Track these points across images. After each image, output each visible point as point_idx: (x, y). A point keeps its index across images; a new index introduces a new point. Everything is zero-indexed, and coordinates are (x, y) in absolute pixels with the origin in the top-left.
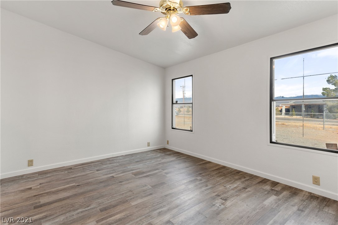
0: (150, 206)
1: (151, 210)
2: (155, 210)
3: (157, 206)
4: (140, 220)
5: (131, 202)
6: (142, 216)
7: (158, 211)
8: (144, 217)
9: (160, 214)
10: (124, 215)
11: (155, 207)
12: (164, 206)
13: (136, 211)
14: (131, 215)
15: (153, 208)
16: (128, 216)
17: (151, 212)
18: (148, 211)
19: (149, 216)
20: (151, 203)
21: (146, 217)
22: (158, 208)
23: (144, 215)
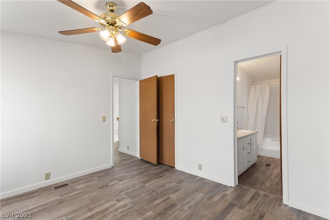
0: (134, 211)
1: (133, 208)
2: (129, 209)
3: (128, 212)
4: (140, 200)
5: (154, 214)
6: (139, 203)
7: (127, 208)
8: (138, 203)
9: (125, 206)
10: (153, 203)
11: (129, 211)
12: (120, 213)
13: (145, 206)
14: (148, 203)
15: (131, 210)
16: (150, 202)
17: (133, 207)
18: (135, 207)
19: (134, 204)
20: (134, 215)
21: (136, 202)
22: (126, 210)
23: (138, 204)
